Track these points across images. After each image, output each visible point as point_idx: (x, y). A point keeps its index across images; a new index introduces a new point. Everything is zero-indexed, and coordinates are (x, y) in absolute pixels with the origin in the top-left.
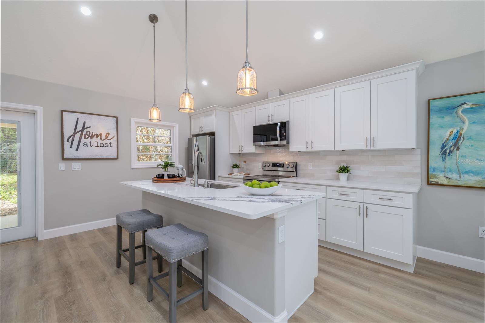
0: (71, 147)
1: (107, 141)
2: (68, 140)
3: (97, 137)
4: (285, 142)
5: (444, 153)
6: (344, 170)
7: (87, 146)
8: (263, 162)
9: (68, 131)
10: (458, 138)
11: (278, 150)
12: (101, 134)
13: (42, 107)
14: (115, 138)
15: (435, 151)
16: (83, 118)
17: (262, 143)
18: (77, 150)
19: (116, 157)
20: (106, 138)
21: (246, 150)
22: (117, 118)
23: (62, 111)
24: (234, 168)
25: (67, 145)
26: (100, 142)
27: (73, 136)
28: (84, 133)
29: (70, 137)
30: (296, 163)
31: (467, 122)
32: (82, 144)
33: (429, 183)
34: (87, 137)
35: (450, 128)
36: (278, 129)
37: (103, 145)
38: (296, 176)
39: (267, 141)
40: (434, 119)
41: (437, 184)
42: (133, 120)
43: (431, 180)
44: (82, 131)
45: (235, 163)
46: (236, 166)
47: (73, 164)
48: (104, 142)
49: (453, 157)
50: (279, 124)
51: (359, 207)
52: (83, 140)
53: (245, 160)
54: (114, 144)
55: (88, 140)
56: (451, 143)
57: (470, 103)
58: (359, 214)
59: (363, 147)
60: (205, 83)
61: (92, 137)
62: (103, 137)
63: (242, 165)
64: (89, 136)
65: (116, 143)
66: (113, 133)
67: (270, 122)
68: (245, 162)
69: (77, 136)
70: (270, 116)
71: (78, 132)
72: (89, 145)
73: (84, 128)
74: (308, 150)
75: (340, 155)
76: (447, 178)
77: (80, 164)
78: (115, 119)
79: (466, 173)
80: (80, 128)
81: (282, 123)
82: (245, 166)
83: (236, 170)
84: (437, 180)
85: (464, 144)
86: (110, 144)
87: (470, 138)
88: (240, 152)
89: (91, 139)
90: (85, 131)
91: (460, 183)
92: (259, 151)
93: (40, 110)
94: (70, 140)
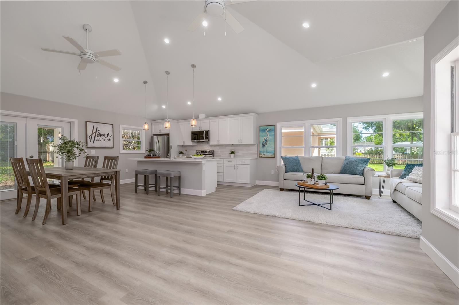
0: (91, 141)
1: (108, 138)
2: (89, 138)
3: (103, 136)
4: (207, 140)
5: (263, 146)
6: (232, 153)
7: (98, 141)
8: (197, 150)
9: (89, 133)
10: (266, 140)
11: (204, 144)
12: (105, 134)
13: (77, 120)
14: (112, 136)
15: (261, 145)
16: (96, 125)
17: (195, 141)
18: (93, 143)
19: (112, 147)
20: (108, 136)
21: (187, 144)
22: (113, 125)
23: (86, 122)
24: (180, 153)
25: (89, 140)
26: (104, 138)
27: (92, 135)
28: (97, 134)
29: (90, 136)
30: (213, 150)
31: (268, 136)
32: (96, 139)
33: (260, 157)
34: (98, 135)
35: (265, 137)
36: (204, 133)
37: (106, 140)
38: (213, 157)
39: (198, 139)
40: (261, 134)
41: (261, 157)
42: (121, 126)
43: (260, 155)
44: (96, 132)
45: (180, 151)
46: (181, 153)
47: (91, 150)
48: (107, 138)
49: (265, 147)
50: (205, 131)
51: (235, 166)
52: (96, 138)
53: (186, 149)
54: (112, 140)
55: (99, 138)
56: (265, 142)
57: (269, 129)
58: (235, 169)
59: (238, 143)
60: (164, 107)
61: (101, 136)
62: (106, 136)
63: (184, 152)
64: (99, 135)
65: (112, 139)
66: (111, 134)
67: (200, 130)
68: (186, 150)
69: (94, 135)
70: (200, 127)
71: (94, 133)
72: (99, 140)
73: (97, 131)
74: (218, 144)
75: (232, 146)
76: (264, 154)
77: (94, 151)
78: (112, 125)
79: (268, 152)
80: (94, 131)
81: (206, 131)
82: (186, 153)
83: (181, 155)
84: (261, 155)
85: (268, 142)
86: (110, 139)
87: (269, 141)
88: (184, 145)
89: (100, 137)
90: (97, 132)
91: (267, 156)
92: (195, 144)
93: (76, 121)
94: (90, 138)
